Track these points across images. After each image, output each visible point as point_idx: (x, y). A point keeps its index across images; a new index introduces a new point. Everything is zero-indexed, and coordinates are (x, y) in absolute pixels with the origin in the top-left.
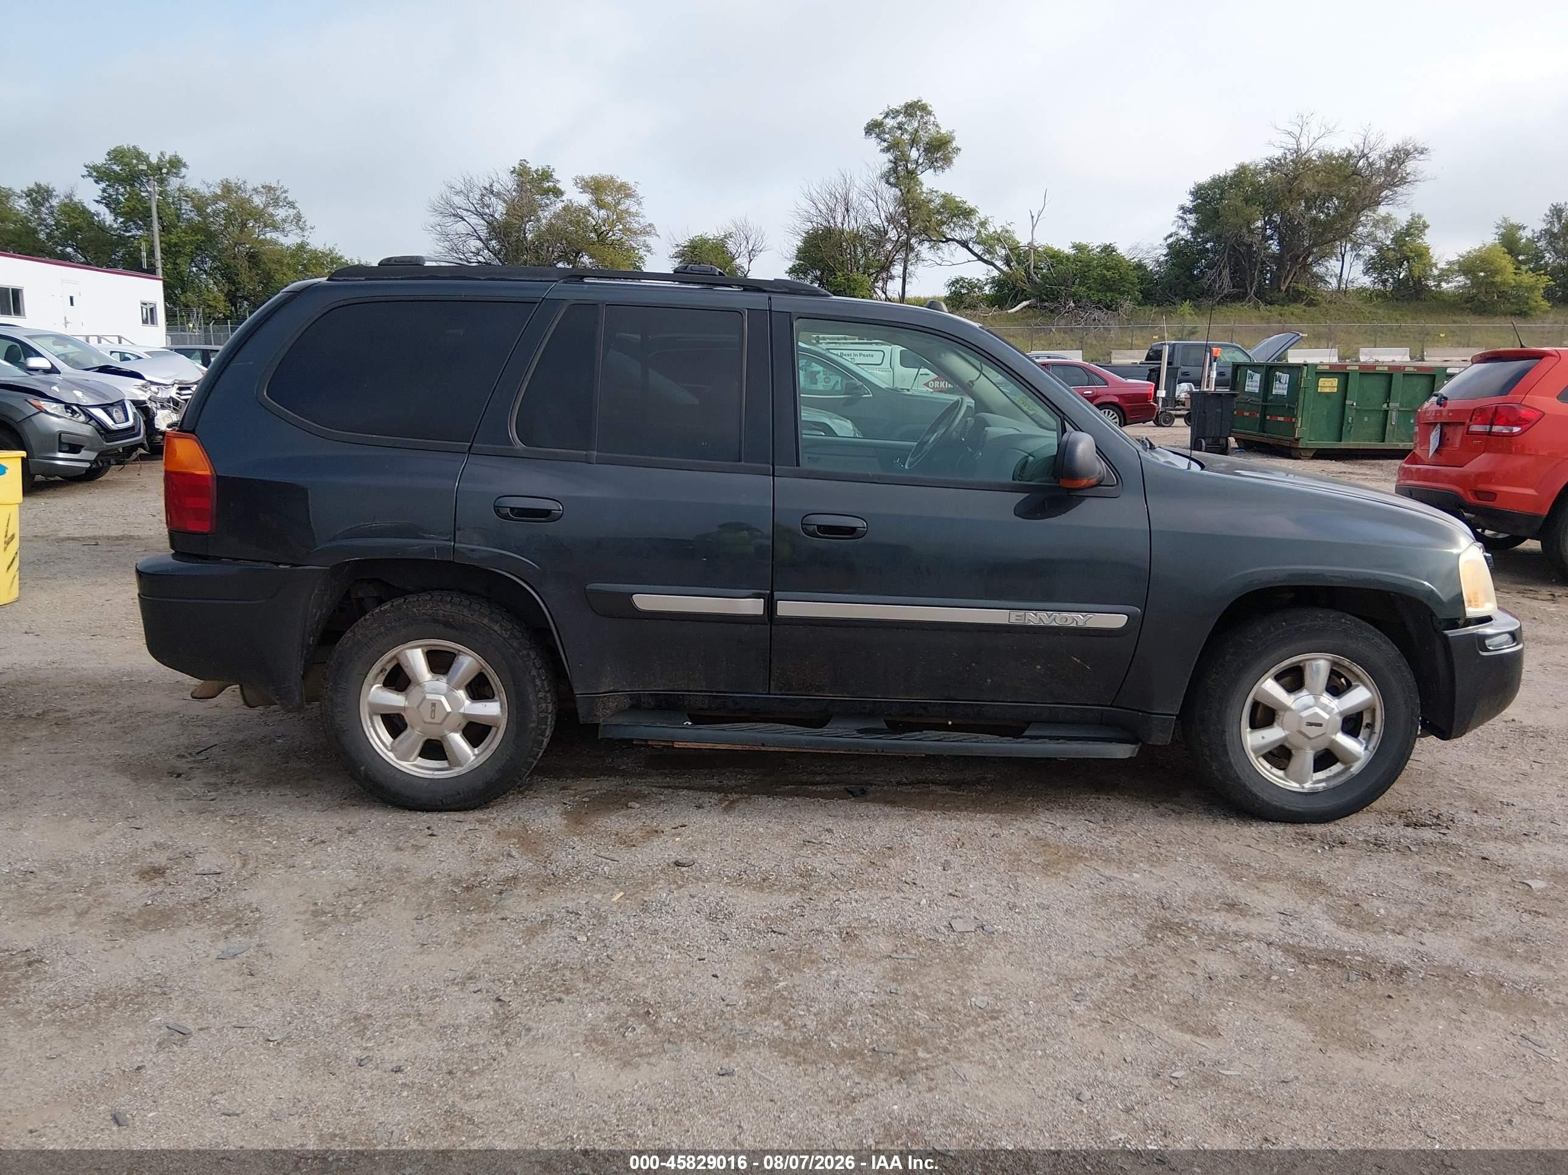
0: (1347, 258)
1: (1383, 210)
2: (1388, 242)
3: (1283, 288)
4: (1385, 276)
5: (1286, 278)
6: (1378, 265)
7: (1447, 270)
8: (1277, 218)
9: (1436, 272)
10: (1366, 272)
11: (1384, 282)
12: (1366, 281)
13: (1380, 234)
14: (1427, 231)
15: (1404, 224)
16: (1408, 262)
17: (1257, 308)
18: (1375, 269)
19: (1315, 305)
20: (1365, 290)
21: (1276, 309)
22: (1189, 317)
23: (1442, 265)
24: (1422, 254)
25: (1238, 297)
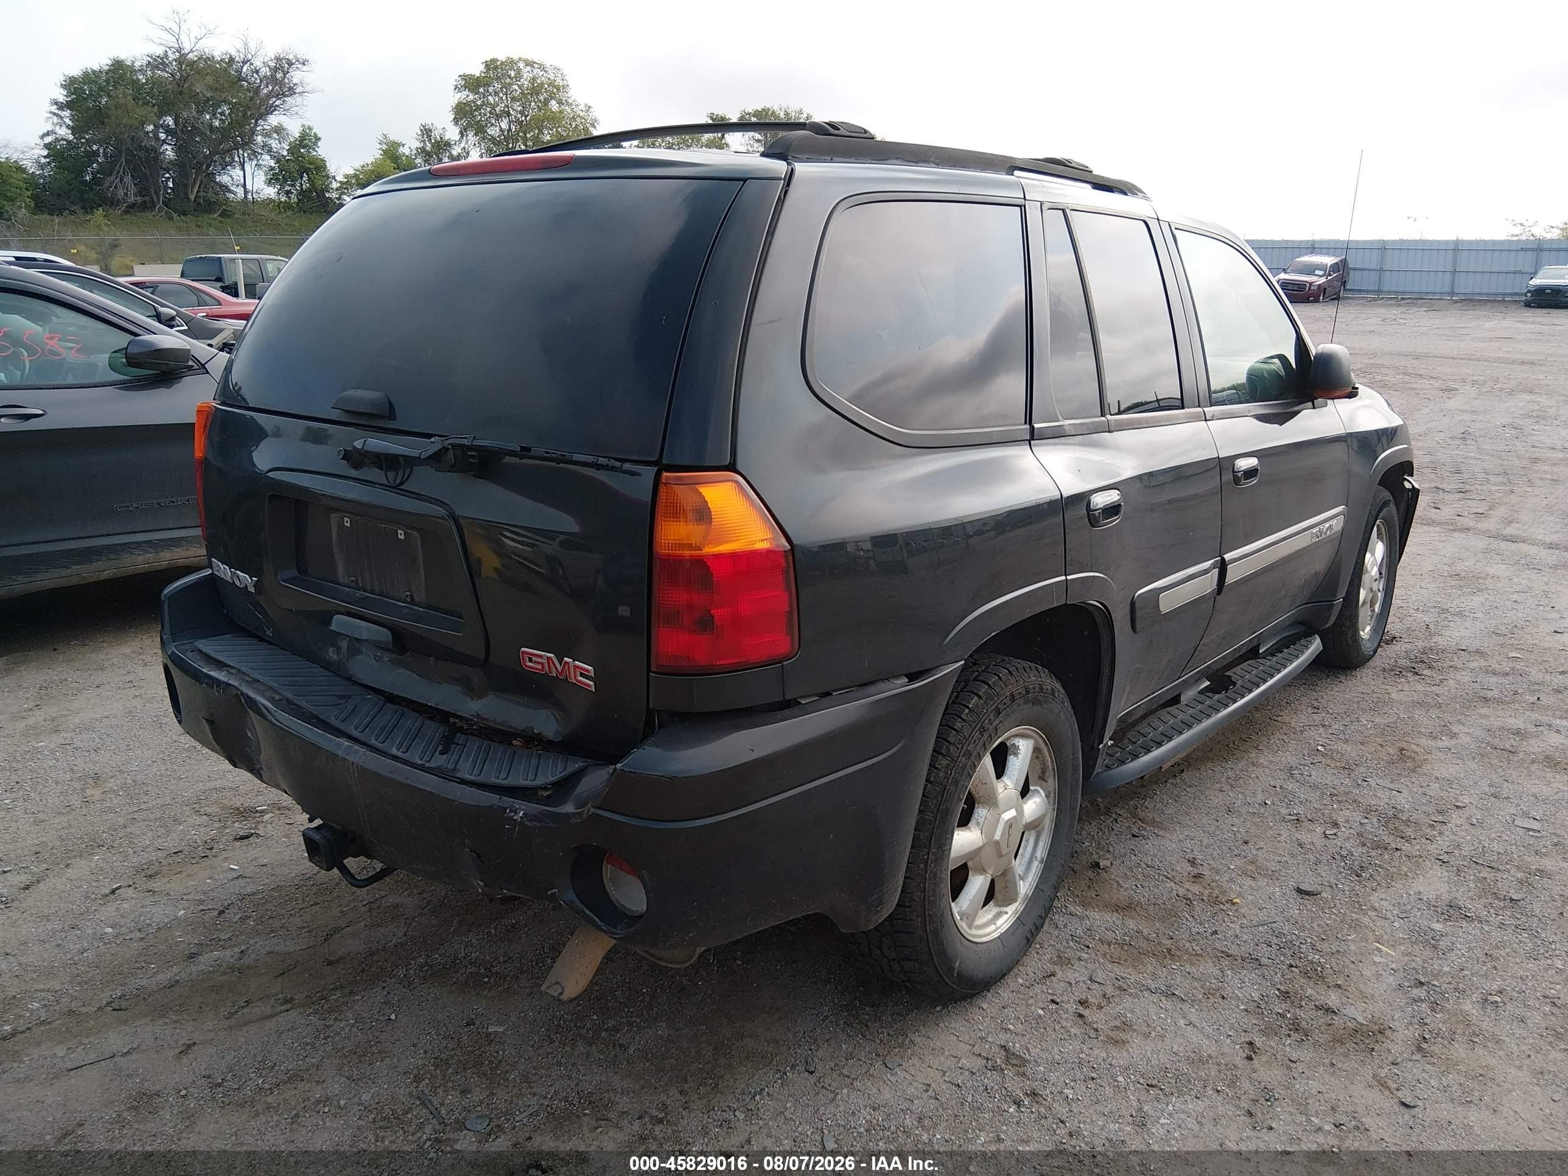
0: (247, 167)
1: (273, 120)
2: (285, 153)
3: (192, 197)
4: (288, 188)
5: (193, 187)
6: (279, 176)
7: (346, 183)
8: (170, 121)
9: (335, 185)
10: (269, 182)
11: (288, 193)
12: (271, 192)
13: (274, 144)
14: (319, 144)
15: (297, 135)
16: (308, 175)
17: (171, 219)
18: (277, 180)
19: (229, 216)
20: (272, 201)
21: (189, 218)
22: (106, 229)
23: (340, 178)
24: (319, 166)
25: (145, 207)
